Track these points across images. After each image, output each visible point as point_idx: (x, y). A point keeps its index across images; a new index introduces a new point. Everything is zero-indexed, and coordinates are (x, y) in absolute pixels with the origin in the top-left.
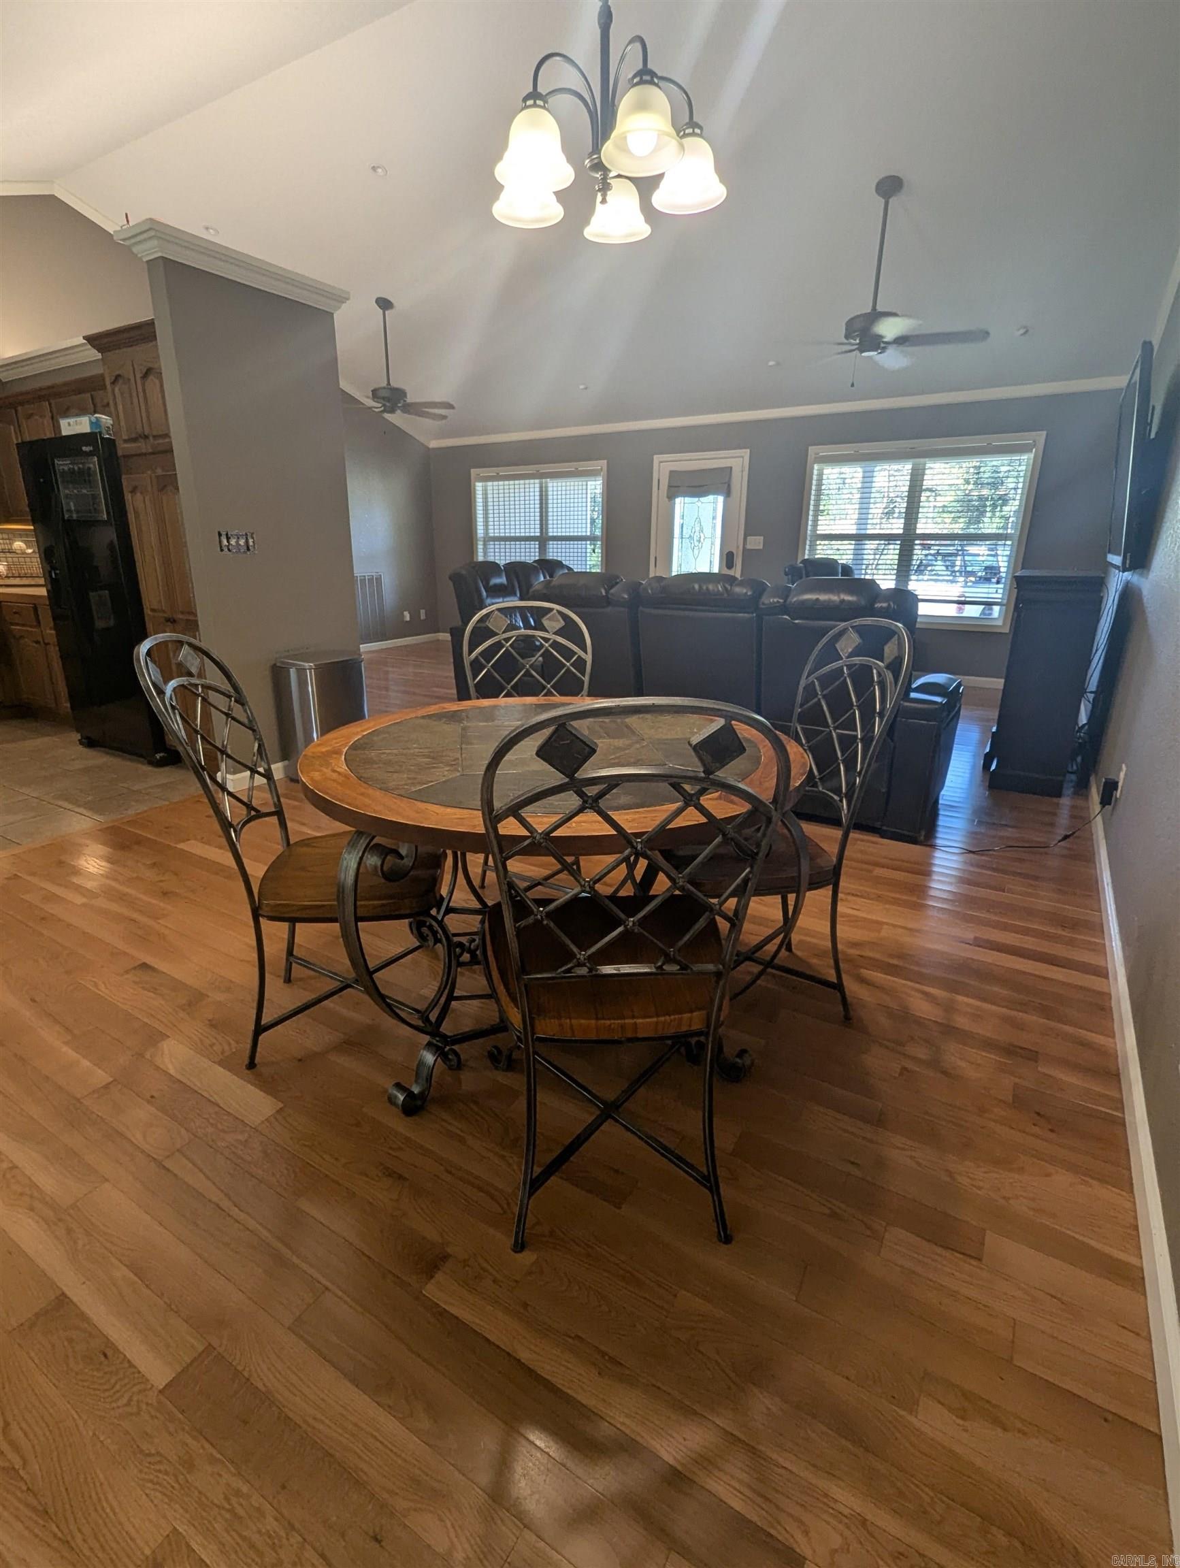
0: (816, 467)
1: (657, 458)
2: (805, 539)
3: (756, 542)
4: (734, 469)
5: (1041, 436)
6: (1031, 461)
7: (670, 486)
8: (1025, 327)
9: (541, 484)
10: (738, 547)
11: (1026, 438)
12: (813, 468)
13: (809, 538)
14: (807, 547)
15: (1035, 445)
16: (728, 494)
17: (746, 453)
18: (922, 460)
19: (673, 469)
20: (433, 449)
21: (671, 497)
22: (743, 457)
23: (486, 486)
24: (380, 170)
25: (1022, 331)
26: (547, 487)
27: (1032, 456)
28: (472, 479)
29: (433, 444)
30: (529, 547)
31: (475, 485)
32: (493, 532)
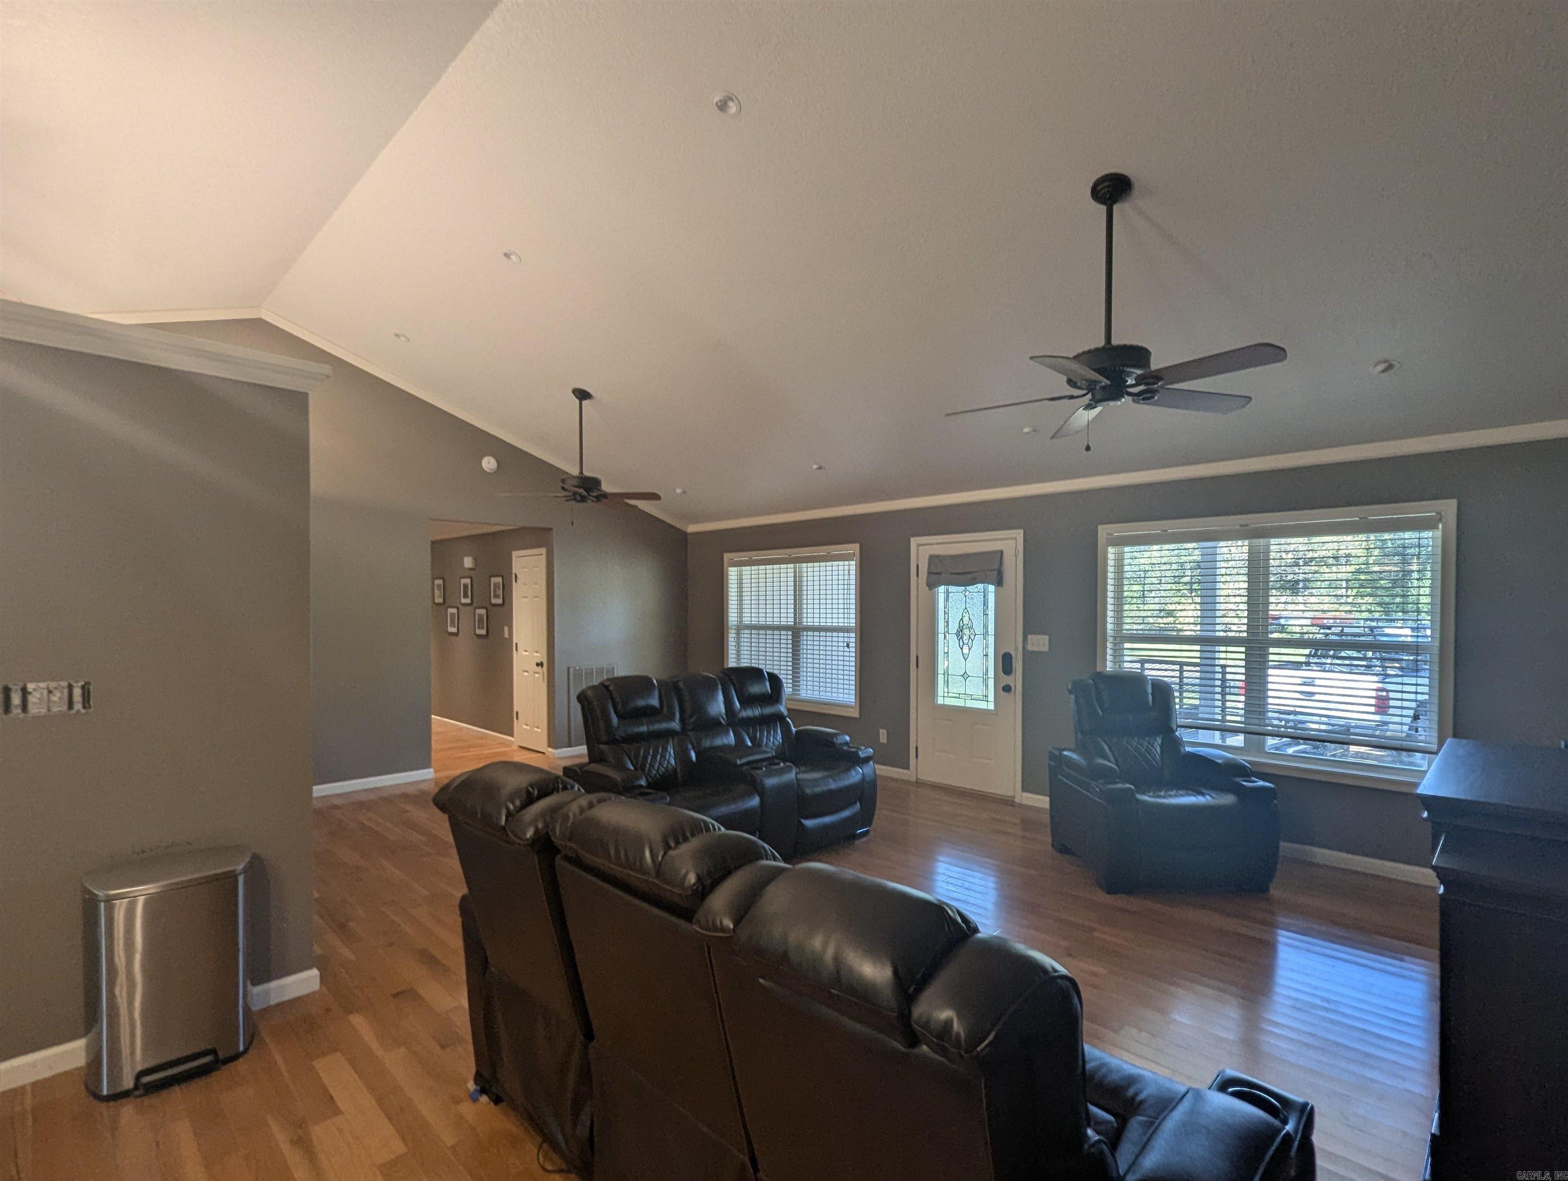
0: (1111, 550)
1: (914, 541)
2: (1105, 640)
3: (1040, 643)
4: (1005, 553)
5: (1450, 507)
6: (1439, 542)
7: (930, 573)
8: (1385, 361)
9: (795, 568)
10: (1017, 648)
11: (1424, 510)
12: (1106, 552)
13: (1110, 639)
14: (1109, 651)
15: (1440, 520)
16: (999, 583)
17: (1019, 534)
18: (1262, 541)
19: (933, 553)
20: (691, 534)
21: (932, 585)
22: (1015, 539)
23: (741, 571)
24: (513, 257)
25: (1381, 367)
26: (801, 572)
27: (1439, 533)
28: (725, 566)
29: (691, 529)
30: (782, 638)
31: (727, 571)
32: (746, 620)
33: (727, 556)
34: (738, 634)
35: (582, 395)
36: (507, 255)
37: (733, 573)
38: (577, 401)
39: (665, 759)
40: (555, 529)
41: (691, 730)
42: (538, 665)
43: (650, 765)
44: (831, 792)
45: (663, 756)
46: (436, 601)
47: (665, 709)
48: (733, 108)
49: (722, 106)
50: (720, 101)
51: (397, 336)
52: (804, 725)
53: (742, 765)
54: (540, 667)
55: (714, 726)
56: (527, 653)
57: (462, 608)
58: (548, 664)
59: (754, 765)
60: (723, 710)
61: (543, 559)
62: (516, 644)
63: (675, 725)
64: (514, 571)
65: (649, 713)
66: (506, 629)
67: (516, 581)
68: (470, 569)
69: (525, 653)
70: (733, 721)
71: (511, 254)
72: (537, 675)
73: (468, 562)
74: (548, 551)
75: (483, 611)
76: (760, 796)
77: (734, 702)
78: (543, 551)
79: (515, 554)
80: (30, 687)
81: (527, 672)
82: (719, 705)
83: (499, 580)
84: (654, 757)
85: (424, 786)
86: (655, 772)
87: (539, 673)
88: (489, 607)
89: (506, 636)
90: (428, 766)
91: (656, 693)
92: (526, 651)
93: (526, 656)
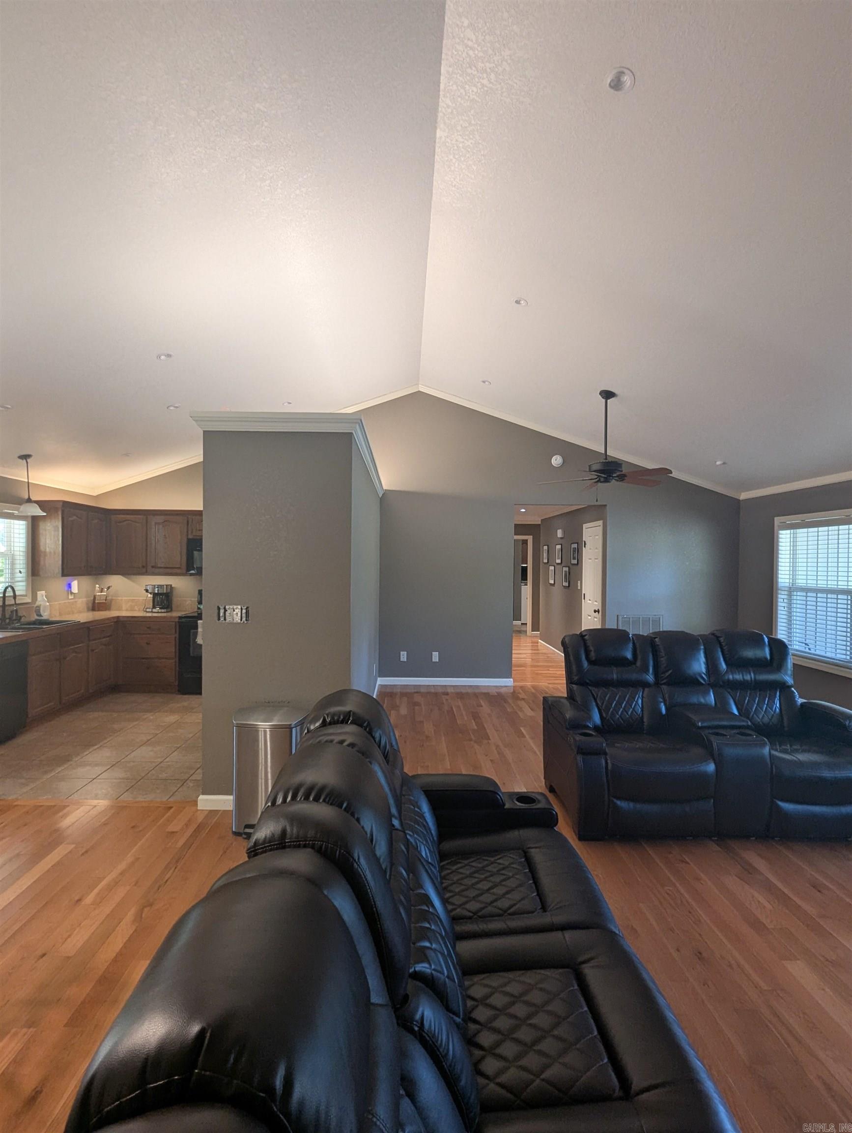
20: (743, 501)
23: (794, 534)
28: (776, 527)
29: (743, 496)
30: (839, 602)
31: (778, 534)
32: (801, 582)
33: (777, 520)
34: (790, 595)
35: (608, 395)
36: (518, 302)
37: (784, 537)
38: (604, 400)
39: (631, 706)
40: (608, 506)
41: (664, 684)
42: (595, 611)
43: (614, 709)
44: (822, 780)
45: (629, 704)
46: (544, 562)
47: (639, 663)
48: (627, 79)
49: (617, 84)
50: (612, 80)
51: (484, 382)
52: (814, 700)
53: (702, 728)
54: (597, 613)
55: (693, 682)
56: (590, 602)
57: (557, 567)
58: (602, 610)
59: (717, 730)
60: (704, 670)
61: (601, 528)
62: (584, 594)
63: (650, 678)
64: (584, 540)
65: (622, 662)
66: (579, 582)
67: (585, 547)
68: (561, 538)
69: (589, 602)
70: (716, 681)
71: (520, 300)
72: (596, 619)
73: (560, 533)
74: (603, 523)
75: (567, 569)
76: (715, 764)
77: (721, 664)
78: (600, 523)
79: (585, 526)
80: (227, 607)
81: (590, 616)
82: (700, 664)
83: (575, 546)
84: (619, 703)
85: (503, 690)
86: (618, 716)
87: (596, 618)
88: (571, 566)
89: (579, 588)
90: (509, 676)
91: (631, 645)
92: (590, 600)
93: (589, 603)
